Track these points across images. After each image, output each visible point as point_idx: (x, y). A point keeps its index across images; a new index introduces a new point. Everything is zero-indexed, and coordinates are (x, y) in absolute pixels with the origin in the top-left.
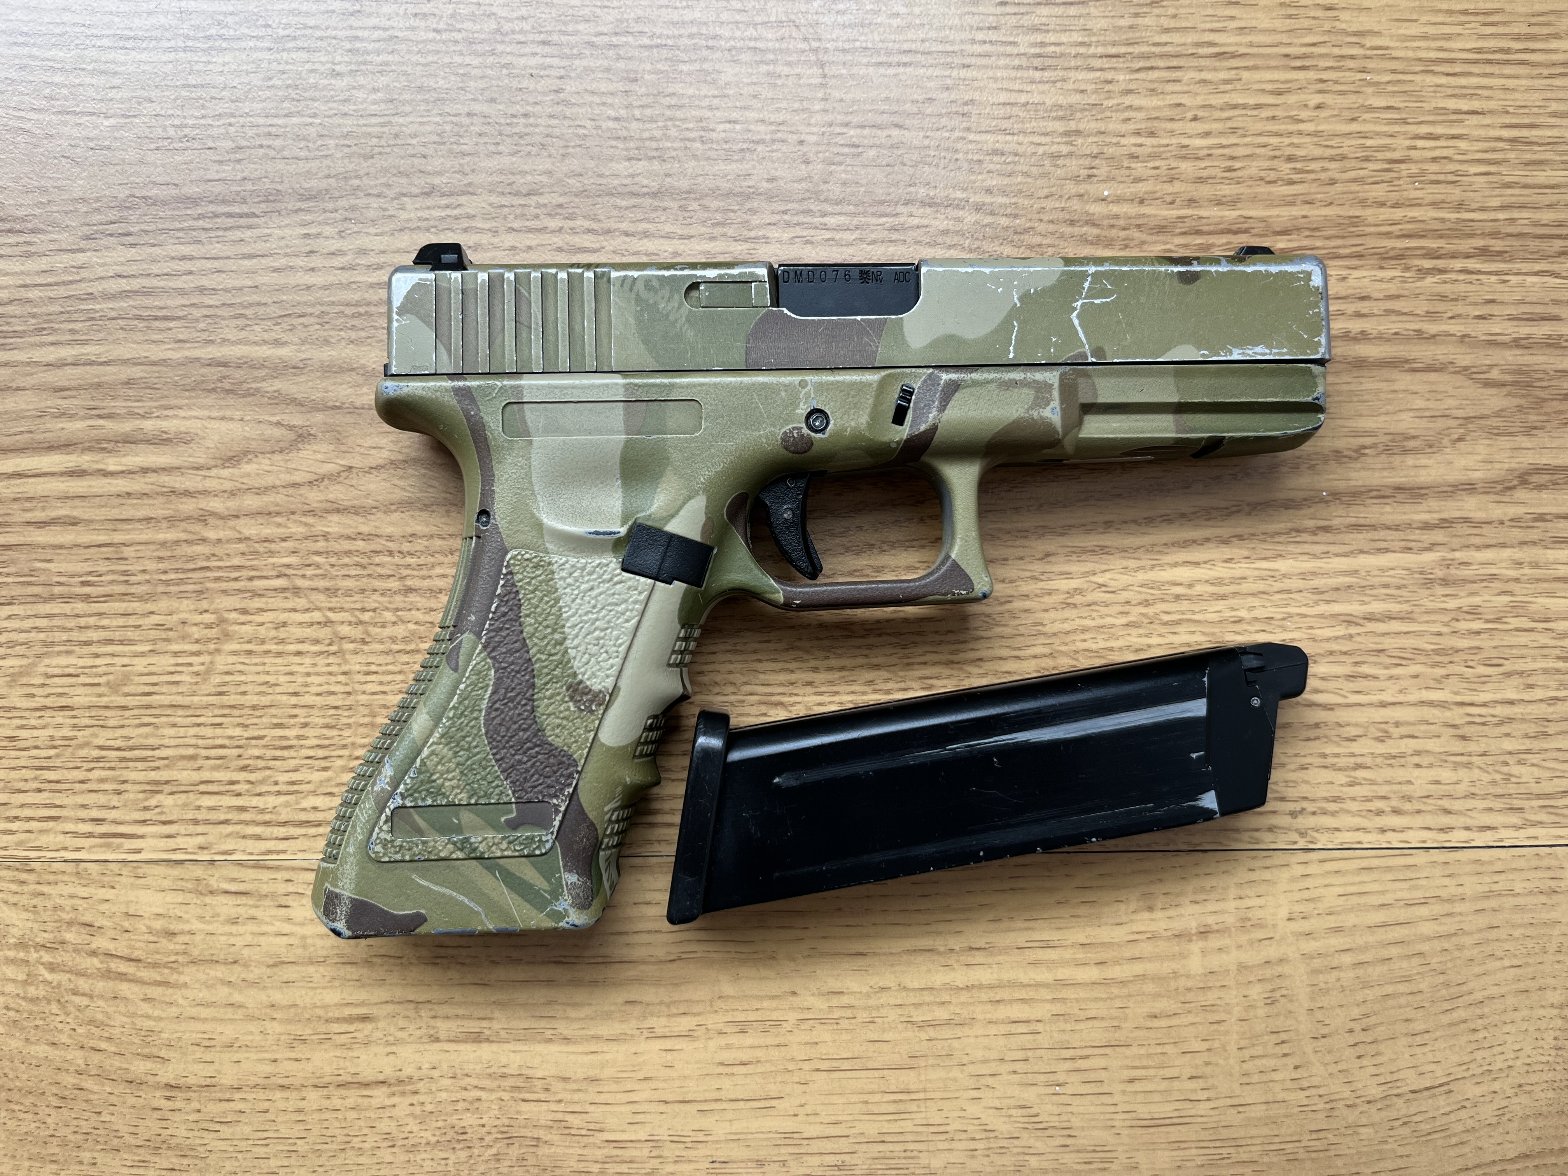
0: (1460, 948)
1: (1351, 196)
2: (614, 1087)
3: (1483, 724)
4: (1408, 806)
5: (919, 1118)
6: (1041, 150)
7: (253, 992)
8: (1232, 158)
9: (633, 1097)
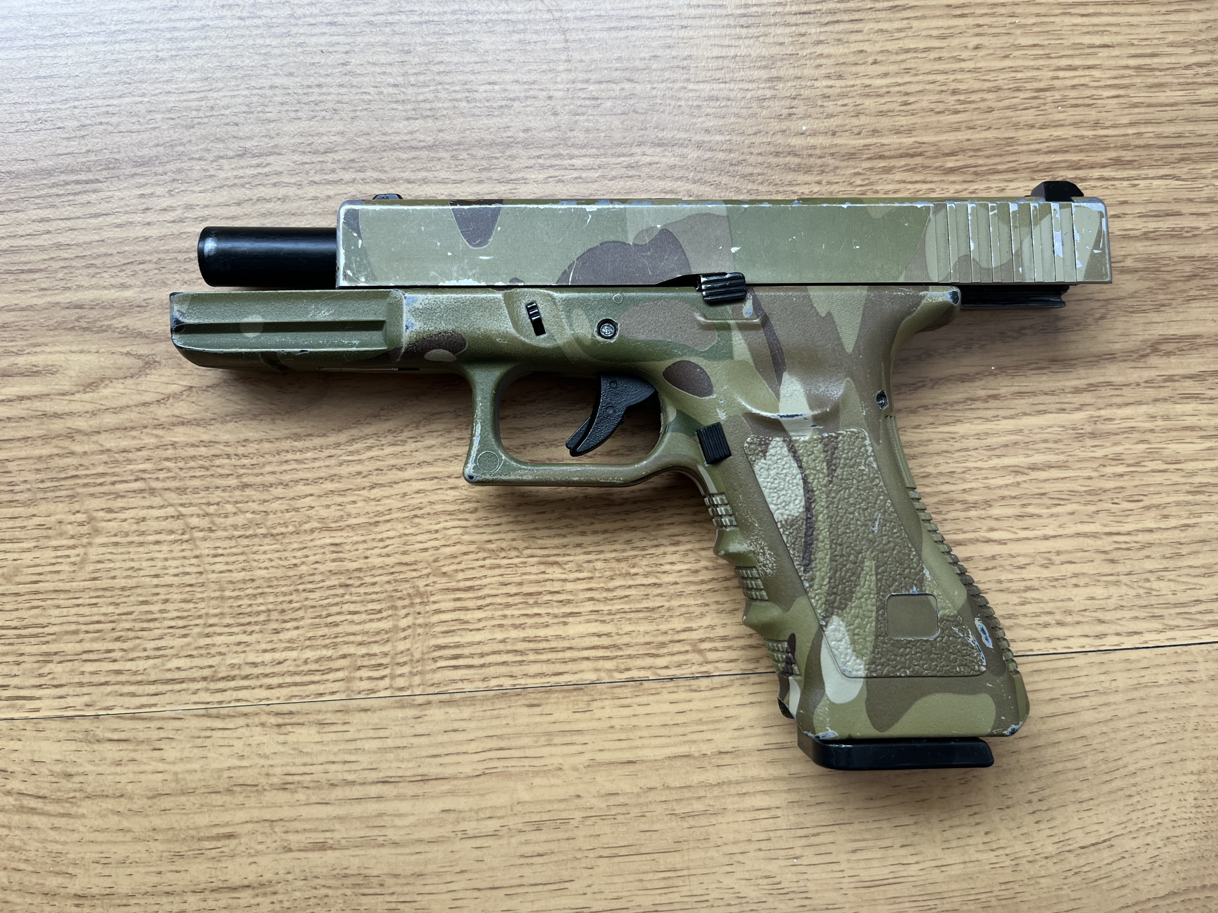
0: (1115, 731)
1: (1006, 121)
2: (436, 880)
3: (1128, 549)
4: (1069, 619)
5: (685, 891)
6: (749, 95)
7: (138, 819)
8: (907, 94)
9: (452, 887)
